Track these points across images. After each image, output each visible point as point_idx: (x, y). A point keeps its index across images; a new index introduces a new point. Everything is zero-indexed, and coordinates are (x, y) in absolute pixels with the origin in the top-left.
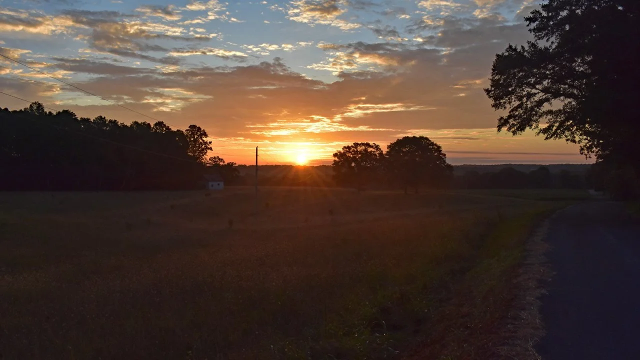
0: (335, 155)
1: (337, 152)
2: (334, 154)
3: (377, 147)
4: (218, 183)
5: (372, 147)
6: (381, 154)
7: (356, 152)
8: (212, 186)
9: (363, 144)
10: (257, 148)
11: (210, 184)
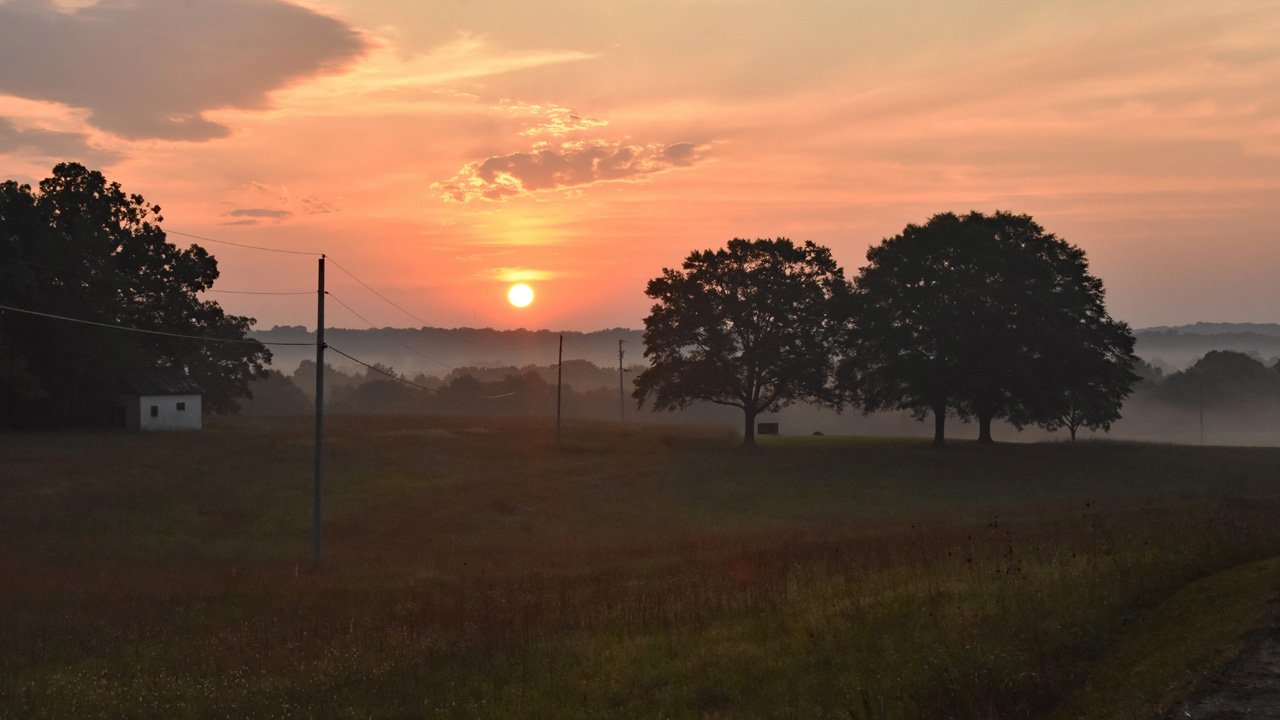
0: (655, 288)
1: (662, 275)
2: (651, 283)
3: (822, 258)
4: (181, 399)
5: (799, 256)
6: (838, 284)
7: (738, 278)
8: (154, 411)
9: (764, 245)
10: (322, 262)
11: (146, 403)
